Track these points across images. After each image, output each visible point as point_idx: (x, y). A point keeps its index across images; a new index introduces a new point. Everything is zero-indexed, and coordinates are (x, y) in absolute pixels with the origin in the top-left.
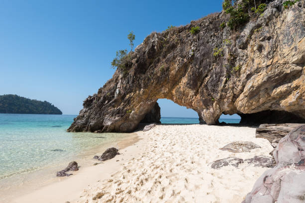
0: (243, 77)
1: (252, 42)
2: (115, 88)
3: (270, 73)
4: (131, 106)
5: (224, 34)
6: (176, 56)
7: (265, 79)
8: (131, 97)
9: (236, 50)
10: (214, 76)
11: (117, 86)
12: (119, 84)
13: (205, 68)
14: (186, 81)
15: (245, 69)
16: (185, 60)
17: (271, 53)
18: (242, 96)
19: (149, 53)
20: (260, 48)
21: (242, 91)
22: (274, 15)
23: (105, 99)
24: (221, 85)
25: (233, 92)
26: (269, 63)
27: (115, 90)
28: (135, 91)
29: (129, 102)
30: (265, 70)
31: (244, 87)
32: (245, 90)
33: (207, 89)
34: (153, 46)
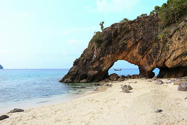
0: (170, 51)
1: (174, 36)
2: (93, 54)
3: (183, 51)
4: (104, 64)
5: (159, 29)
6: (131, 37)
7: (181, 53)
8: (104, 59)
9: (167, 38)
10: (155, 50)
11: (94, 53)
12: (95, 52)
13: (149, 45)
14: (138, 51)
15: (171, 48)
16: (137, 40)
17: (184, 42)
18: (169, 60)
19: (114, 34)
20: (179, 39)
21: (169, 58)
22: (186, 25)
23: (87, 60)
24: (159, 55)
25: (165, 58)
26: (183, 46)
27: (93, 56)
28: (106, 56)
29: (102, 62)
30: (181, 49)
31: (171, 56)
32: (171, 57)
33: (151, 56)
34: (117, 31)
